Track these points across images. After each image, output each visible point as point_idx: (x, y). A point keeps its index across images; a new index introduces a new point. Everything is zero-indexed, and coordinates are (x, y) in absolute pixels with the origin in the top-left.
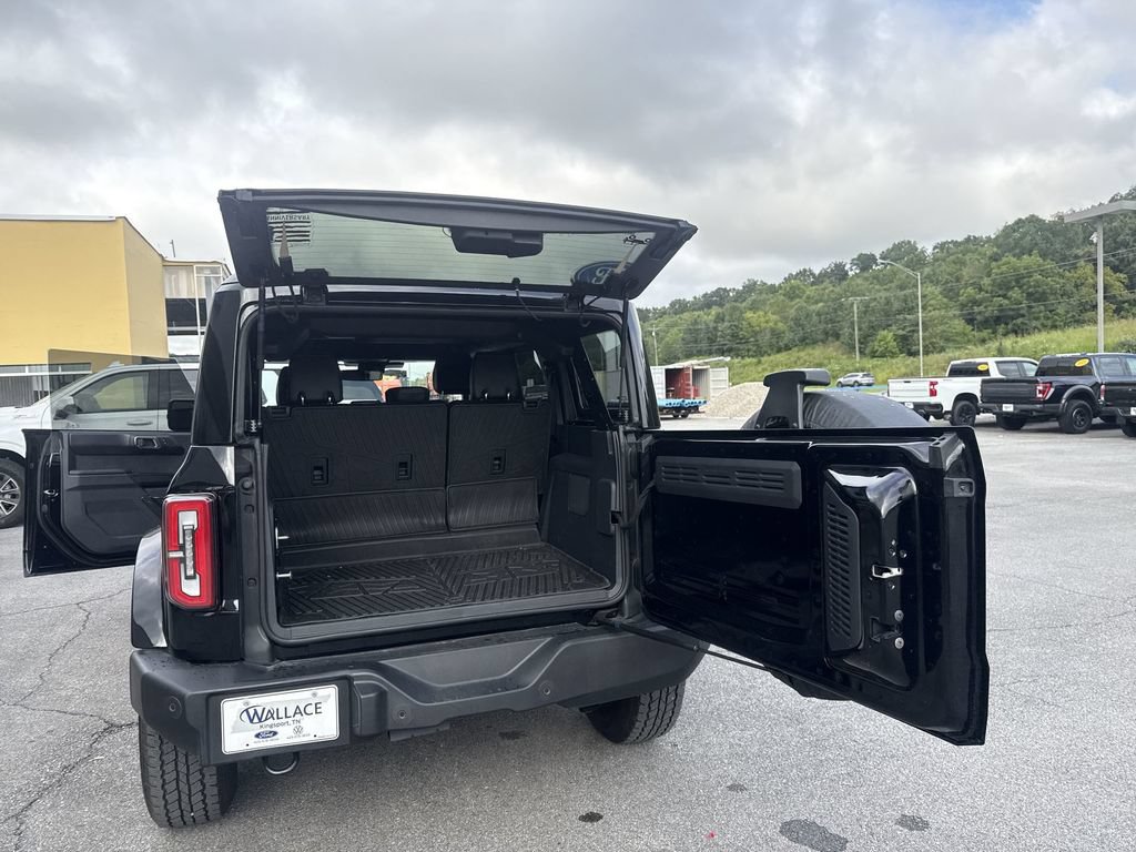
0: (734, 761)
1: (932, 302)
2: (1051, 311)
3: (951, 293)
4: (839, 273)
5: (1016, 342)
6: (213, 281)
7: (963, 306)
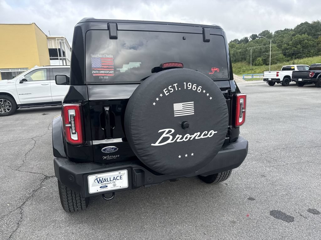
0: (247, 190)
1: (274, 49)
2: (309, 52)
3: (279, 46)
4: (246, 40)
5: (298, 61)
6: (62, 43)
7: (283, 50)
